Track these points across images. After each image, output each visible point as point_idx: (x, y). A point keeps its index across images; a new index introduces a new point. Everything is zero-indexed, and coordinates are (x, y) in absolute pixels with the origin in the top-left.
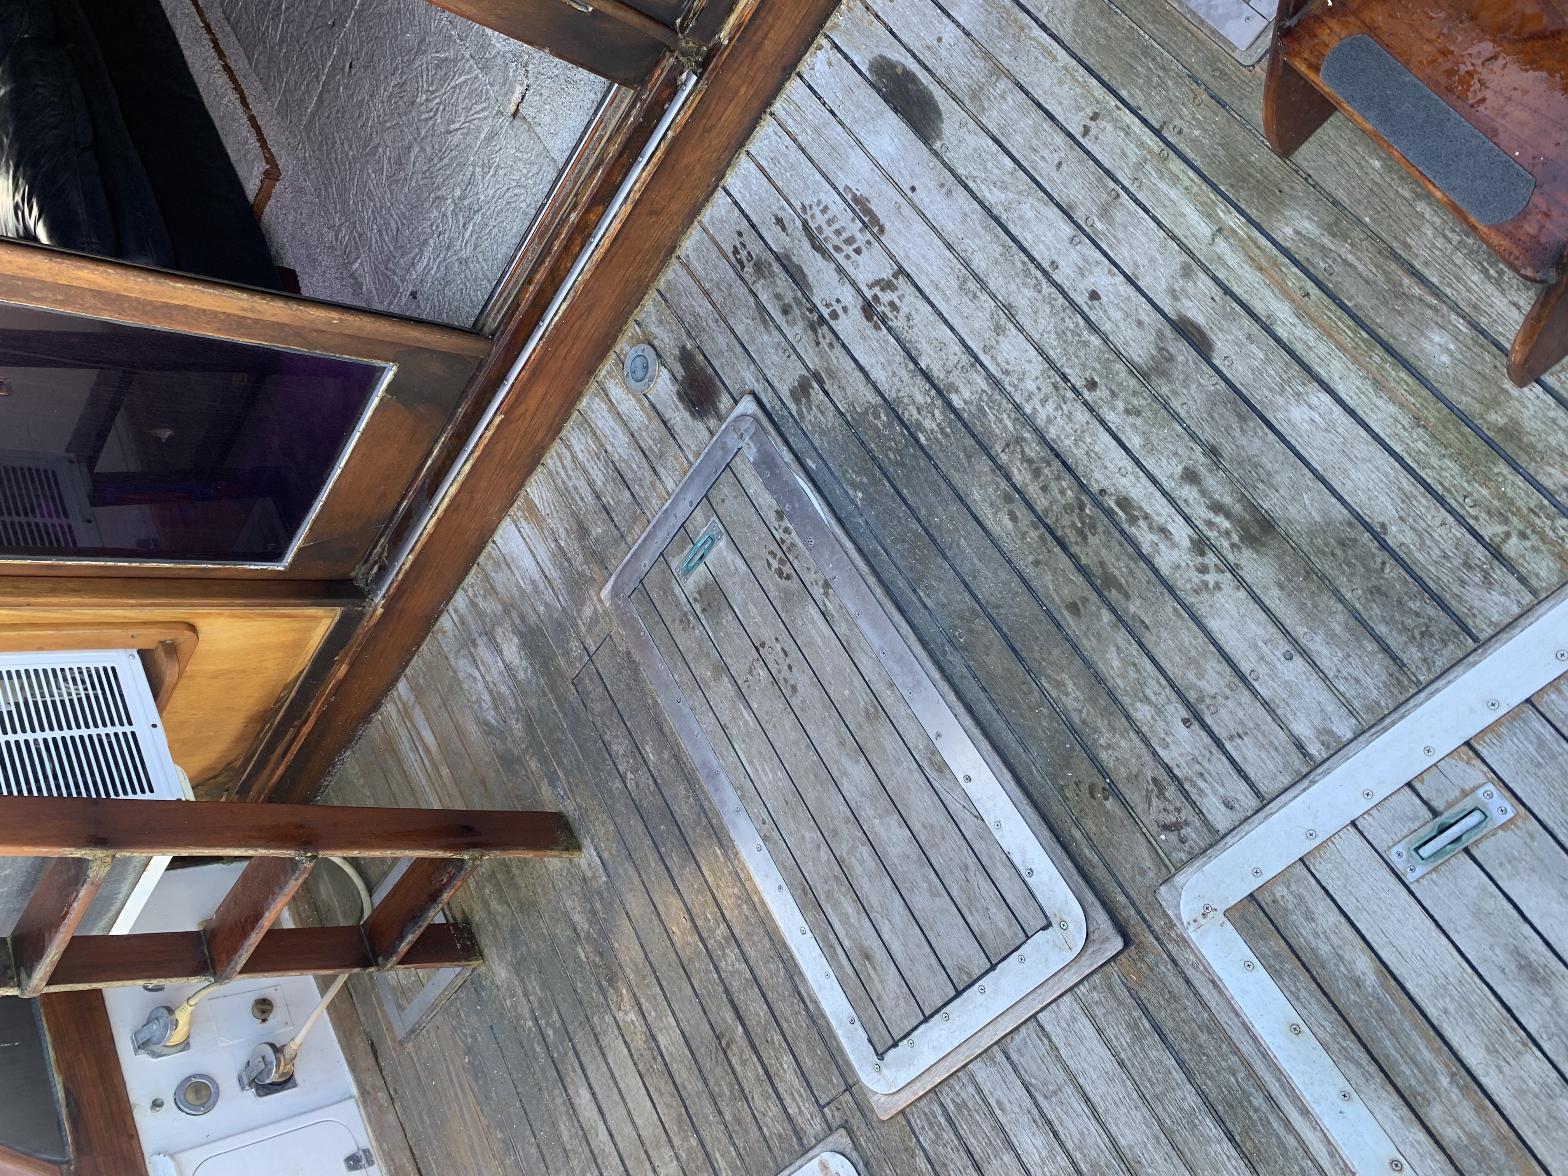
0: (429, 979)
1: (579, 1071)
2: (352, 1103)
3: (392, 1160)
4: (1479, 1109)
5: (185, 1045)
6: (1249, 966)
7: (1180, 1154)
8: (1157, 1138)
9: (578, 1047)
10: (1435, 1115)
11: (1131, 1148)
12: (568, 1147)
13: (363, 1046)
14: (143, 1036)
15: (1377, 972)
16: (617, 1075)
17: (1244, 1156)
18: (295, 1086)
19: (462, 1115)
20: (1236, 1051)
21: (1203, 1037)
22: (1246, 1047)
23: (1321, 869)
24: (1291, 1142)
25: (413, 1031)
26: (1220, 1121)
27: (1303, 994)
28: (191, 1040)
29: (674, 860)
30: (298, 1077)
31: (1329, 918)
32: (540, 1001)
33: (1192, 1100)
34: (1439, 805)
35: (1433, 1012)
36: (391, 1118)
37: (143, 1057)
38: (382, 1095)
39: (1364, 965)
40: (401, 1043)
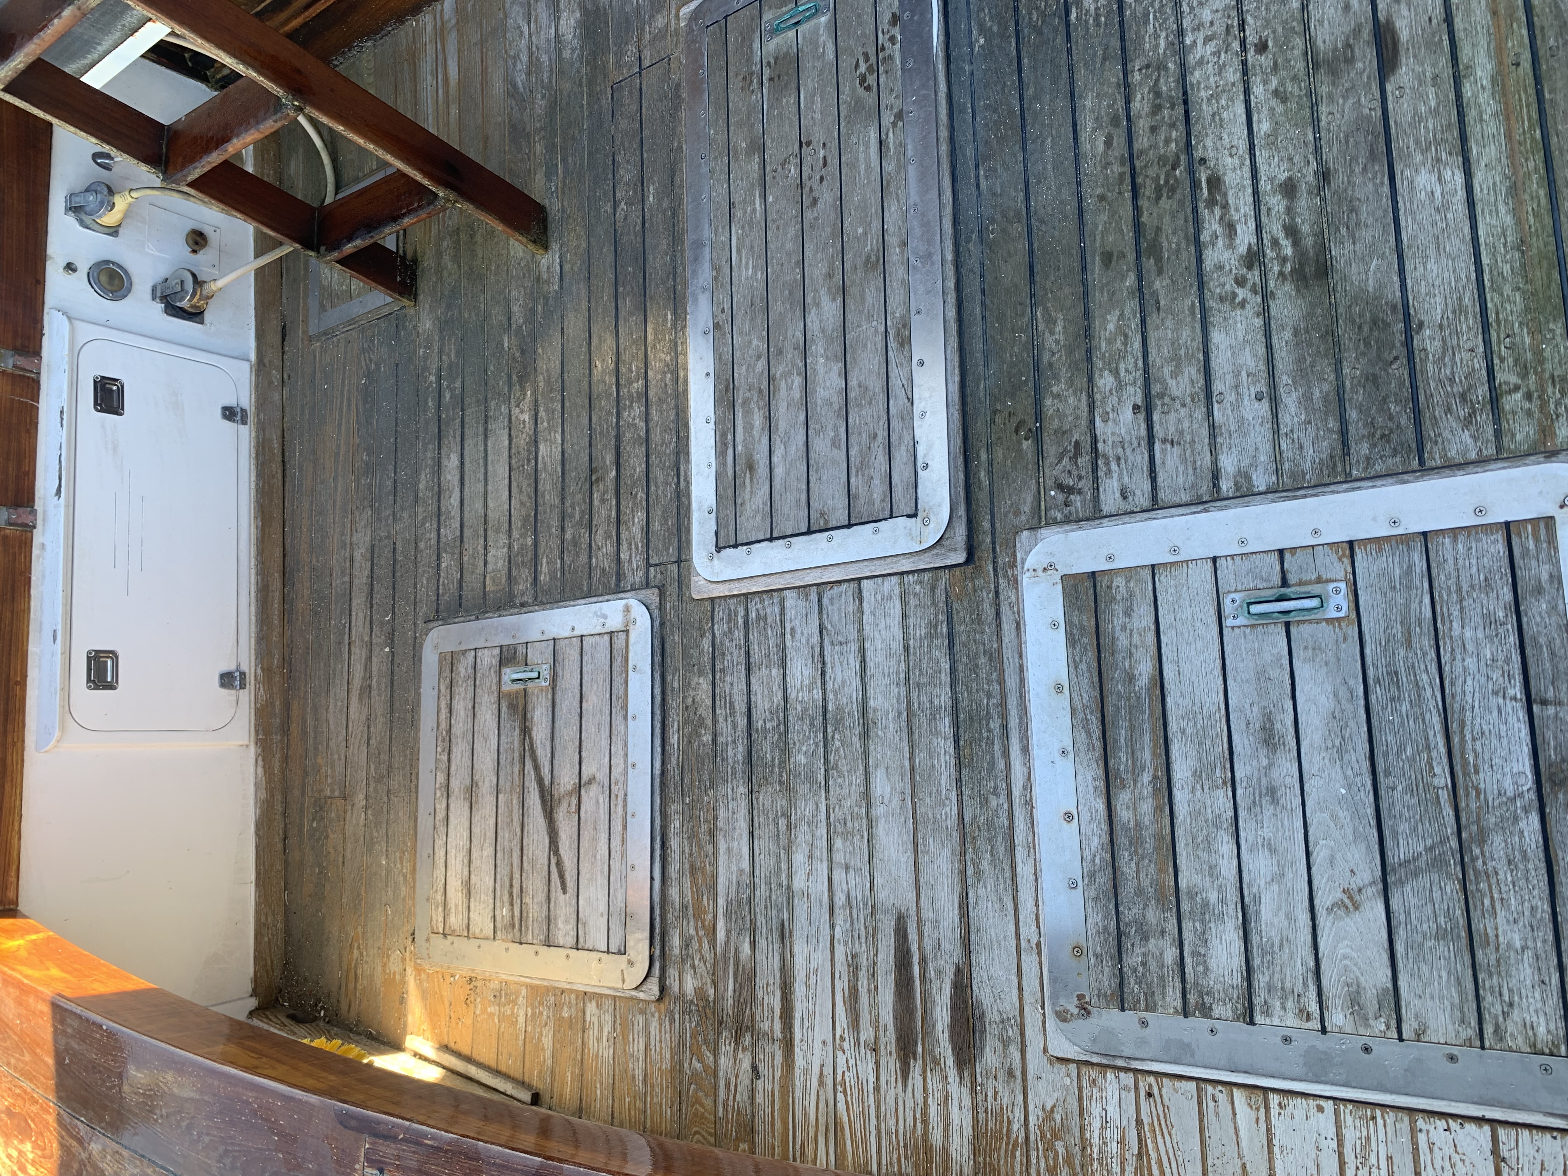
0: (359, 295)
1: (458, 439)
2: (246, 366)
3: (264, 431)
4: (1158, 809)
5: (114, 231)
6: (1055, 625)
7: (910, 732)
8: (900, 714)
9: (467, 419)
10: (1123, 798)
11: (875, 710)
12: (421, 495)
13: (275, 324)
14: (79, 201)
15: (1152, 679)
16: (490, 458)
17: (958, 756)
18: (202, 323)
19: (340, 425)
20: (1002, 682)
21: (982, 660)
22: (1011, 683)
23: (1164, 581)
24: (1001, 764)
25: (325, 333)
26: (956, 724)
27: (1083, 666)
28: (121, 231)
29: (627, 304)
30: (207, 316)
31: (1143, 620)
32: (450, 365)
33: (944, 699)
34: (1292, 578)
35: (1173, 727)
36: (276, 397)
37: (71, 220)
38: (276, 375)
39: (1145, 668)
40: (311, 339)
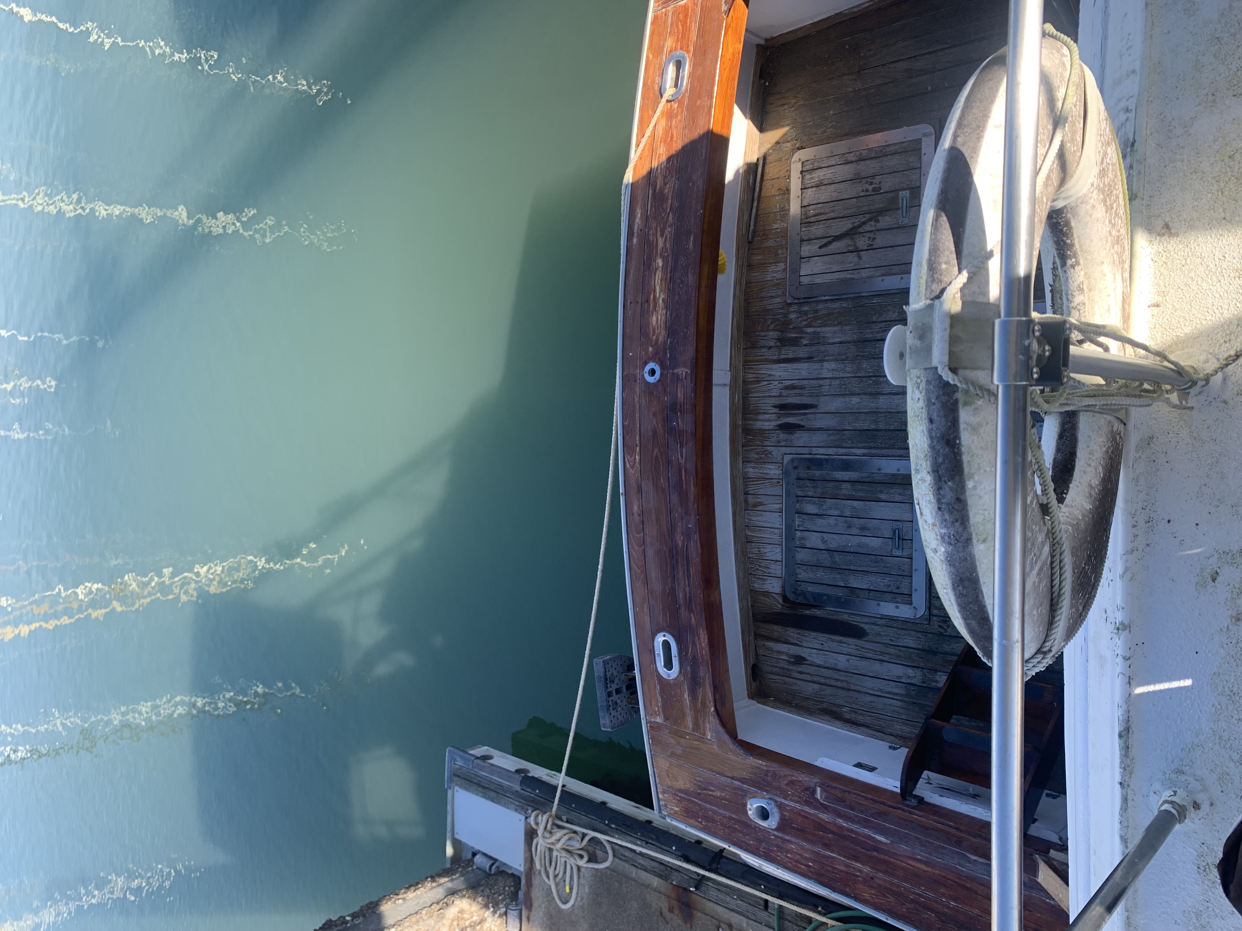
4: (845, 495)
6: (898, 470)
7: (871, 413)
8: (877, 409)
10: (848, 485)
11: (879, 399)
15: (880, 498)
17: (863, 430)
20: (885, 448)
21: (892, 442)
22: (884, 452)
23: (908, 506)
24: (860, 445)
26: (873, 430)
27: (885, 478)
31: (898, 498)
33: (881, 426)
34: (904, 542)
35: (867, 503)
39: (883, 497)
